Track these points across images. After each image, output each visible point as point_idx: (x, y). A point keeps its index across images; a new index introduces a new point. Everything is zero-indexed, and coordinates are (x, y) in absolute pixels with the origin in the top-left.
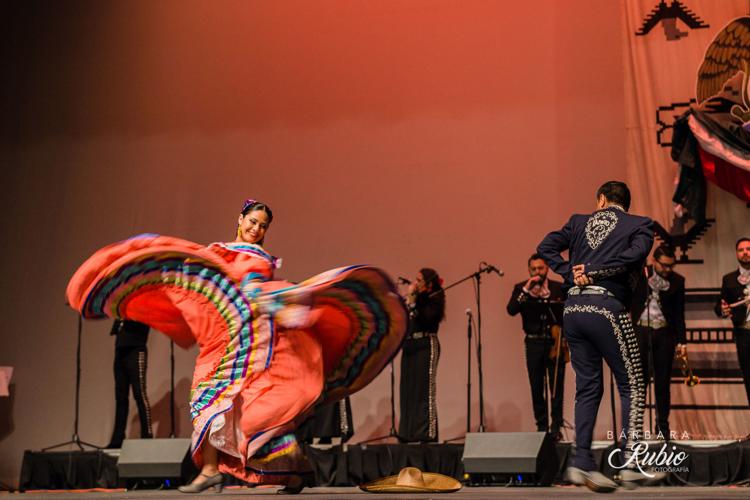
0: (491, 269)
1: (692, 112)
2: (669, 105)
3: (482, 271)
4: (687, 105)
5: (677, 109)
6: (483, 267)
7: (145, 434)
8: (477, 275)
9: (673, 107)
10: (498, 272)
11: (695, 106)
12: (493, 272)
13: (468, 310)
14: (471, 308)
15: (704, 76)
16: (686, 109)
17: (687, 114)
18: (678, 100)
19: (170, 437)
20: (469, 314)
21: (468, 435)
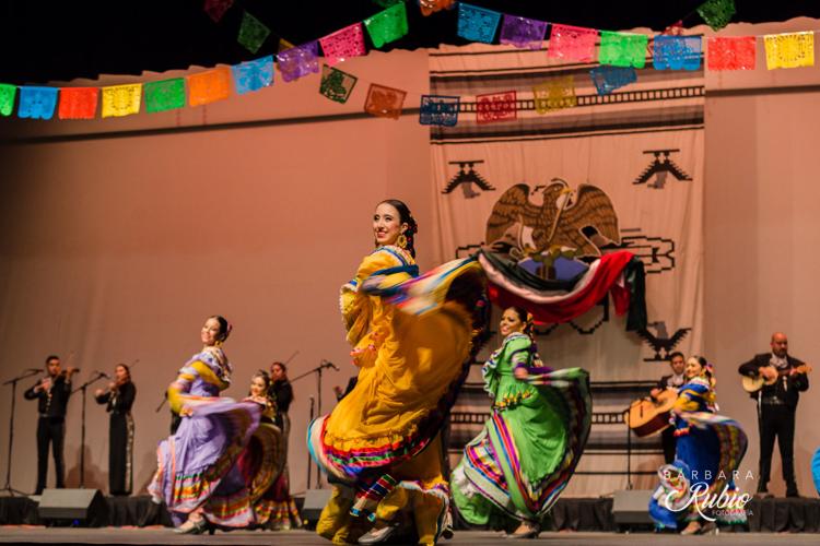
0: (329, 365)
1: (482, 251)
2: (465, 246)
3: (323, 366)
4: (478, 246)
5: (472, 249)
6: (324, 363)
7: (60, 484)
8: (319, 370)
9: (468, 247)
10: (334, 367)
11: (485, 248)
12: (331, 368)
13: (312, 396)
14: (314, 395)
15: (491, 225)
16: (478, 249)
17: (478, 253)
18: (472, 243)
19: (79, 487)
20: (312, 399)
21: (309, 491)
